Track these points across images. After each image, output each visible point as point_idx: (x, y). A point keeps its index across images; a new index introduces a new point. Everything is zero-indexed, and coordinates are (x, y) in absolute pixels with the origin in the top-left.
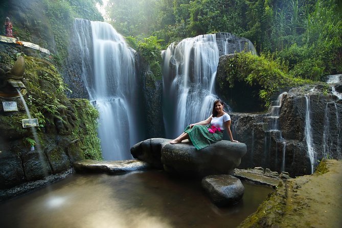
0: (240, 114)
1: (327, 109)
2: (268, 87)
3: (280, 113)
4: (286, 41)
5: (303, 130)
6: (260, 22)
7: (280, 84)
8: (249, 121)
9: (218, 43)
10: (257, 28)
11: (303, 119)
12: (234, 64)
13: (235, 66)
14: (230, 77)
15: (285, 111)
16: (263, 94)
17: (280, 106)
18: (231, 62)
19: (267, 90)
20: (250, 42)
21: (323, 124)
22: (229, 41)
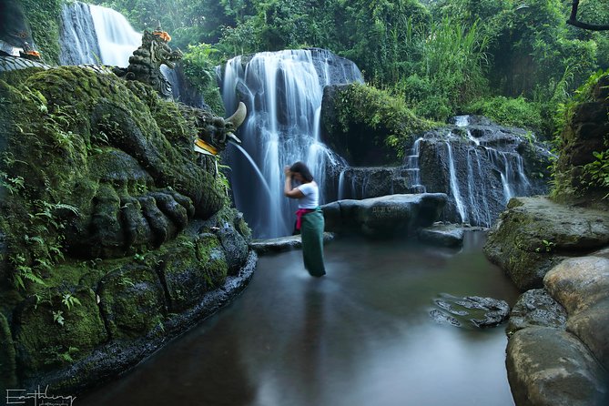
0: (370, 169)
1: (469, 156)
2: (399, 131)
3: (419, 164)
4: (401, 69)
5: (449, 181)
6: (367, 38)
7: (413, 128)
8: (385, 177)
9: (315, 65)
10: (364, 47)
11: (448, 170)
12: (348, 99)
13: (349, 102)
14: (344, 116)
15: (427, 161)
16: (394, 141)
17: (417, 156)
18: (344, 95)
19: (397, 136)
20: (355, 65)
21: (467, 174)
22: (330, 62)
